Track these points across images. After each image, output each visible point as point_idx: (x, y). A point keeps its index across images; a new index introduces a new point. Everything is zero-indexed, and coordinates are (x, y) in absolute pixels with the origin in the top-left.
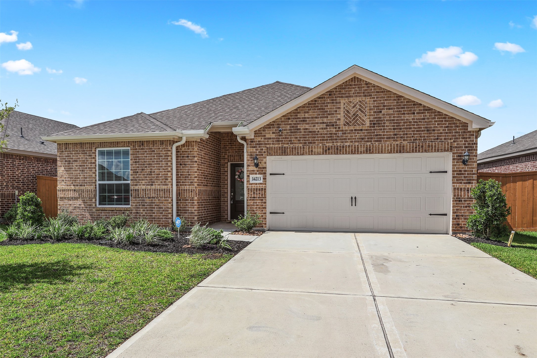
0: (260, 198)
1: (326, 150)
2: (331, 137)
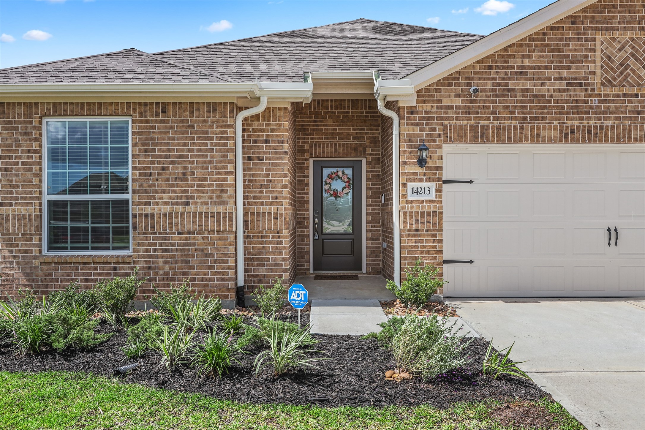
0: (431, 231)
1: (566, 134)
2: (577, 107)
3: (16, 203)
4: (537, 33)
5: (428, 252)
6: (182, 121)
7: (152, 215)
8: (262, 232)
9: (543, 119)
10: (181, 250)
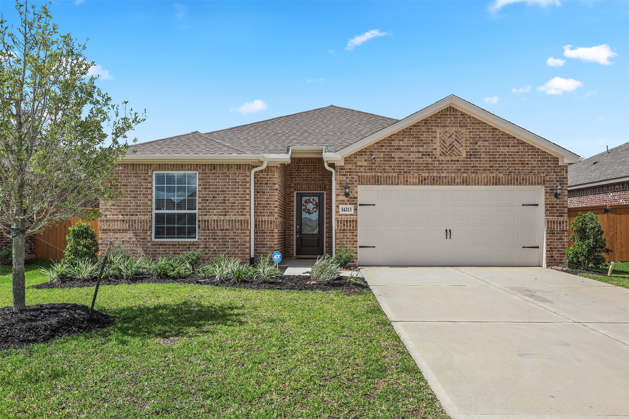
0: (351, 230)
1: (422, 181)
2: (427, 167)
3: (139, 214)
4: (406, 129)
5: (350, 241)
6: (224, 173)
7: (208, 221)
8: (264, 230)
9: (410, 172)
10: (223, 239)
